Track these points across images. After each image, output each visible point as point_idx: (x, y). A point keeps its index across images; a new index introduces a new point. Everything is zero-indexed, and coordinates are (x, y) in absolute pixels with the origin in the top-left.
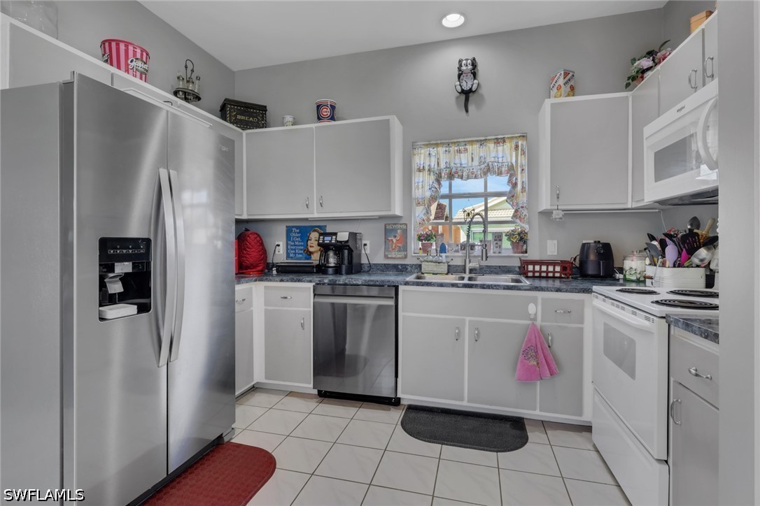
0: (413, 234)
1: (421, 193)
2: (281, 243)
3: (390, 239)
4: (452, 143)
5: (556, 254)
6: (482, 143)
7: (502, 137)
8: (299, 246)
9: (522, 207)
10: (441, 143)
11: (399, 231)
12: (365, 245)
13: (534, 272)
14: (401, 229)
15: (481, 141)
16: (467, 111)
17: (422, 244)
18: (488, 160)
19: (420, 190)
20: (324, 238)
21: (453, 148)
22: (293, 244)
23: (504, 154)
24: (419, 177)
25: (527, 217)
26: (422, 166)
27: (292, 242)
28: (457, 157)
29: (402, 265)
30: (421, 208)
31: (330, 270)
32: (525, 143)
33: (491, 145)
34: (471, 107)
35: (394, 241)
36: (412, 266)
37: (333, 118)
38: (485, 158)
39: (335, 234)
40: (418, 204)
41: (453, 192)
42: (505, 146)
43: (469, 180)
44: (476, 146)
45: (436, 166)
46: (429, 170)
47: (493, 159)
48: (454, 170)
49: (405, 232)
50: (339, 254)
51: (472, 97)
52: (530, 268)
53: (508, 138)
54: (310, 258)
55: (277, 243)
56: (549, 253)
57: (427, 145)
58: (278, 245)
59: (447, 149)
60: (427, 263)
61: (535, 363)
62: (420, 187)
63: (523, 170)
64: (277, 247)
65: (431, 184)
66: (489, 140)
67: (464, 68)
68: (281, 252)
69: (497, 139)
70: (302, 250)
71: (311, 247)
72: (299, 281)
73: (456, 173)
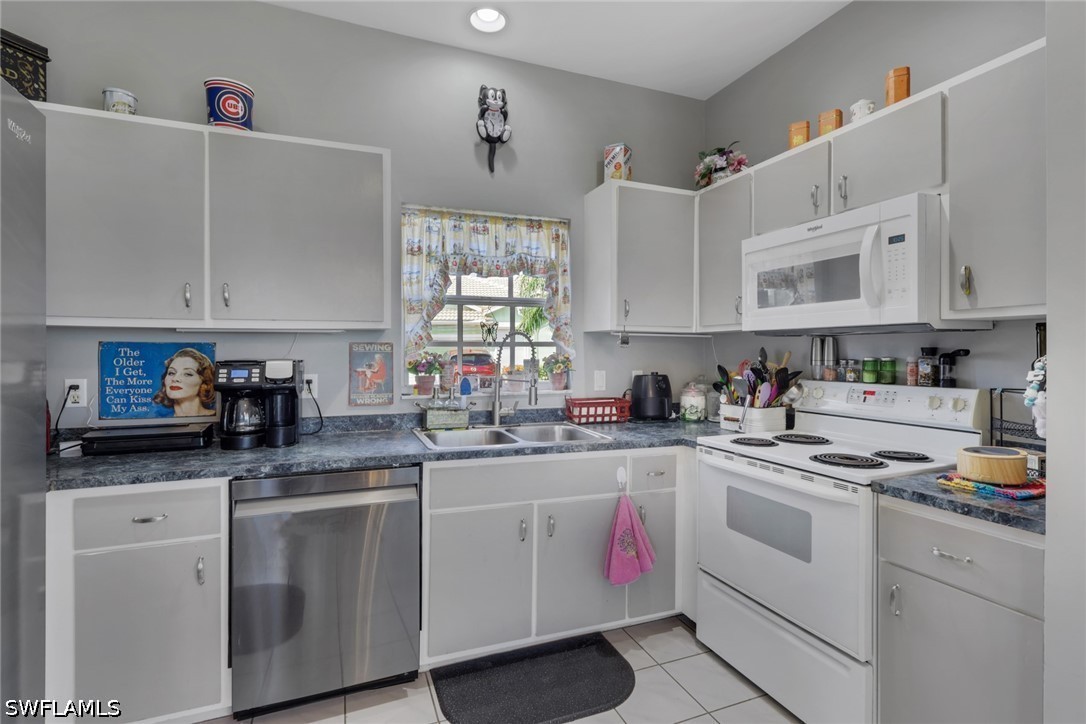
0: (400, 362)
1: (415, 293)
2: (83, 383)
3: (359, 370)
4: (466, 215)
5: (604, 389)
6: (510, 222)
7: (537, 218)
8: (140, 387)
9: (566, 324)
10: (449, 213)
11: (377, 356)
12: (309, 382)
13: (580, 416)
14: (381, 352)
15: (509, 219)
16: (492, 169)
17: (418, 379)
18: (518, 250)
19: (415, 287)
20: (229, 373)
21: (466, 224)
22: (122, 382)
23: (540, 245)
24: (412, 263)
25: (572, 339)
26: (416, 246)
27: (118, 378)
28: (473, 239)
29: (383, 416)
30: (417, 317)
31: (246, 441)
32: (566, 233)
33: (523, 229)
34: (498, 165)
35: (369, 373)
36: (402, 416)
37: (247, 124)
38: (514, 247)
39: (260, 364)
40: (411, 309)
41: (463, 294)
42: (541, 233)
43: (489, 278)
44: (501, 227)
45: (440, 249)
46: (429, 254)
47: (525, 250)
48: (470, 260)
49: (389, 357)
50: (263, 404)
51: (500, 150)
52: (576, 412)
53: (546, 222)
54: (172, 413)
55: (69, 382)
56: (596, 389)
57: (426, 211)
58: (75, 387)
59: (457, 223)
60: (436, 413)
61: (634, 553)
62: (414, 281)
63: (565, 271)
64: (72, 392)
65: (432, 277)
66: (521, 220)
67: (490, 101)
68: (83, 402)
69: (531, 220)
70: (146, 396)
71: (172, 388)
72: (190, 475)
73: (475, 264)
